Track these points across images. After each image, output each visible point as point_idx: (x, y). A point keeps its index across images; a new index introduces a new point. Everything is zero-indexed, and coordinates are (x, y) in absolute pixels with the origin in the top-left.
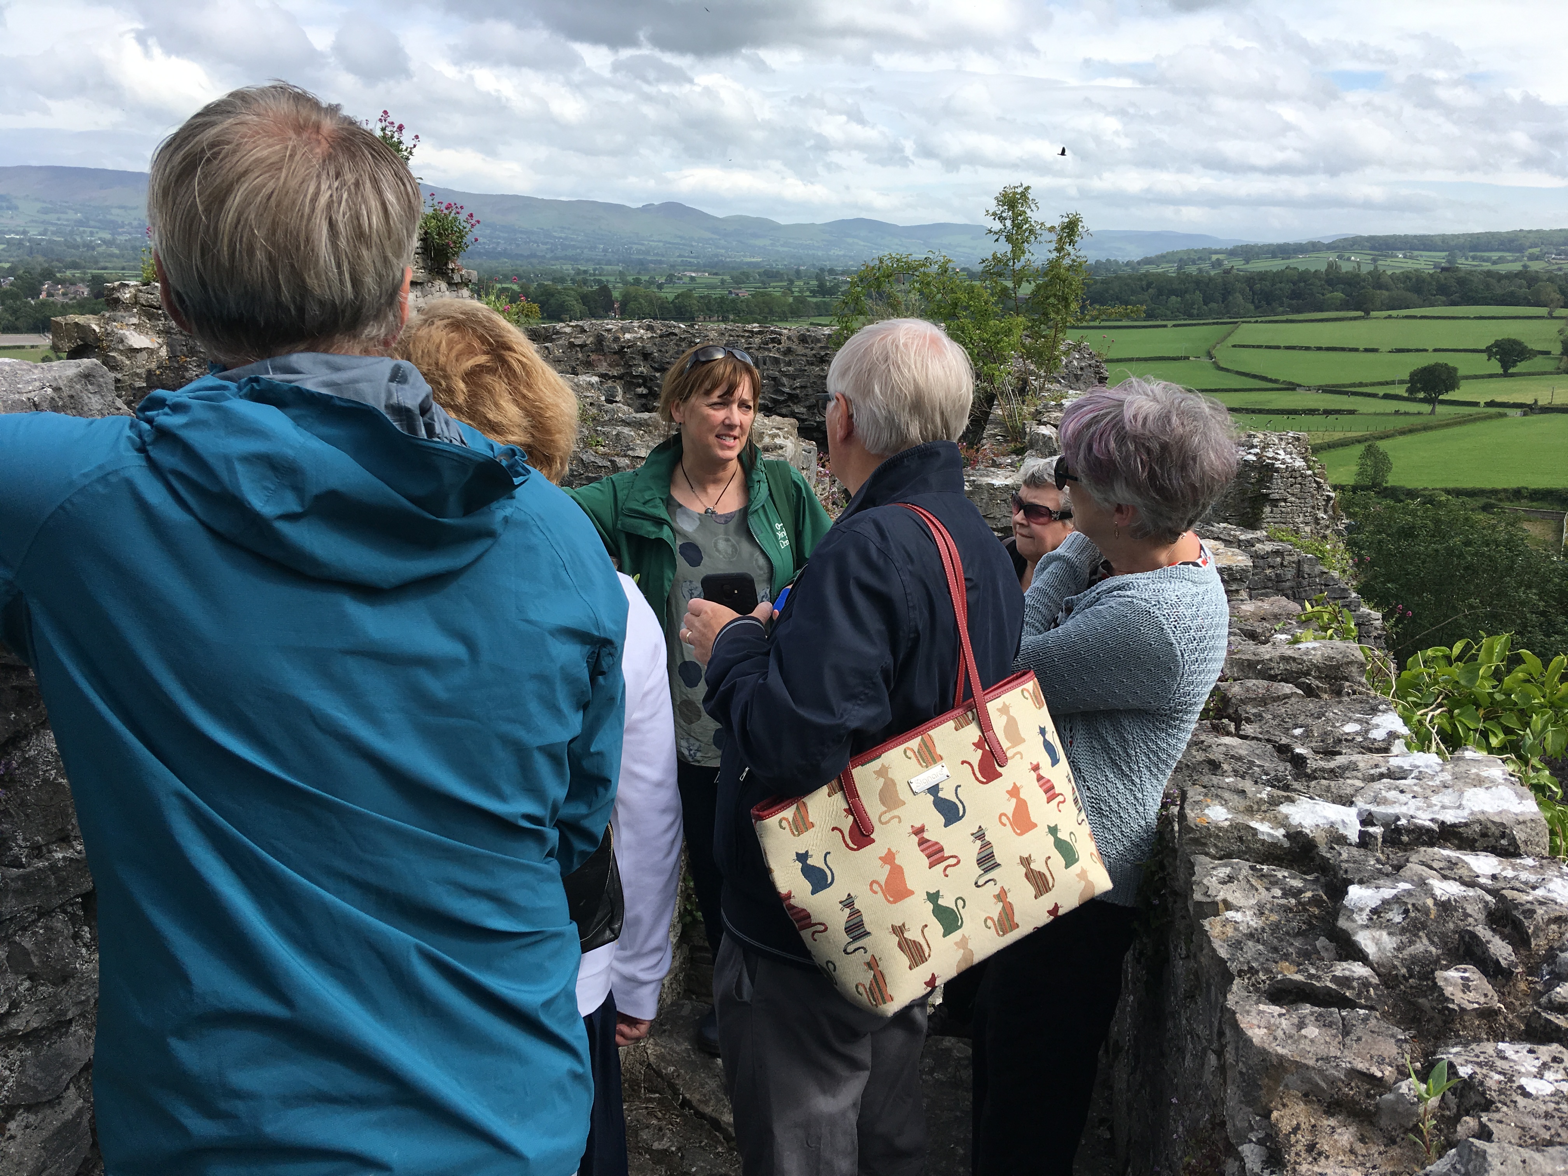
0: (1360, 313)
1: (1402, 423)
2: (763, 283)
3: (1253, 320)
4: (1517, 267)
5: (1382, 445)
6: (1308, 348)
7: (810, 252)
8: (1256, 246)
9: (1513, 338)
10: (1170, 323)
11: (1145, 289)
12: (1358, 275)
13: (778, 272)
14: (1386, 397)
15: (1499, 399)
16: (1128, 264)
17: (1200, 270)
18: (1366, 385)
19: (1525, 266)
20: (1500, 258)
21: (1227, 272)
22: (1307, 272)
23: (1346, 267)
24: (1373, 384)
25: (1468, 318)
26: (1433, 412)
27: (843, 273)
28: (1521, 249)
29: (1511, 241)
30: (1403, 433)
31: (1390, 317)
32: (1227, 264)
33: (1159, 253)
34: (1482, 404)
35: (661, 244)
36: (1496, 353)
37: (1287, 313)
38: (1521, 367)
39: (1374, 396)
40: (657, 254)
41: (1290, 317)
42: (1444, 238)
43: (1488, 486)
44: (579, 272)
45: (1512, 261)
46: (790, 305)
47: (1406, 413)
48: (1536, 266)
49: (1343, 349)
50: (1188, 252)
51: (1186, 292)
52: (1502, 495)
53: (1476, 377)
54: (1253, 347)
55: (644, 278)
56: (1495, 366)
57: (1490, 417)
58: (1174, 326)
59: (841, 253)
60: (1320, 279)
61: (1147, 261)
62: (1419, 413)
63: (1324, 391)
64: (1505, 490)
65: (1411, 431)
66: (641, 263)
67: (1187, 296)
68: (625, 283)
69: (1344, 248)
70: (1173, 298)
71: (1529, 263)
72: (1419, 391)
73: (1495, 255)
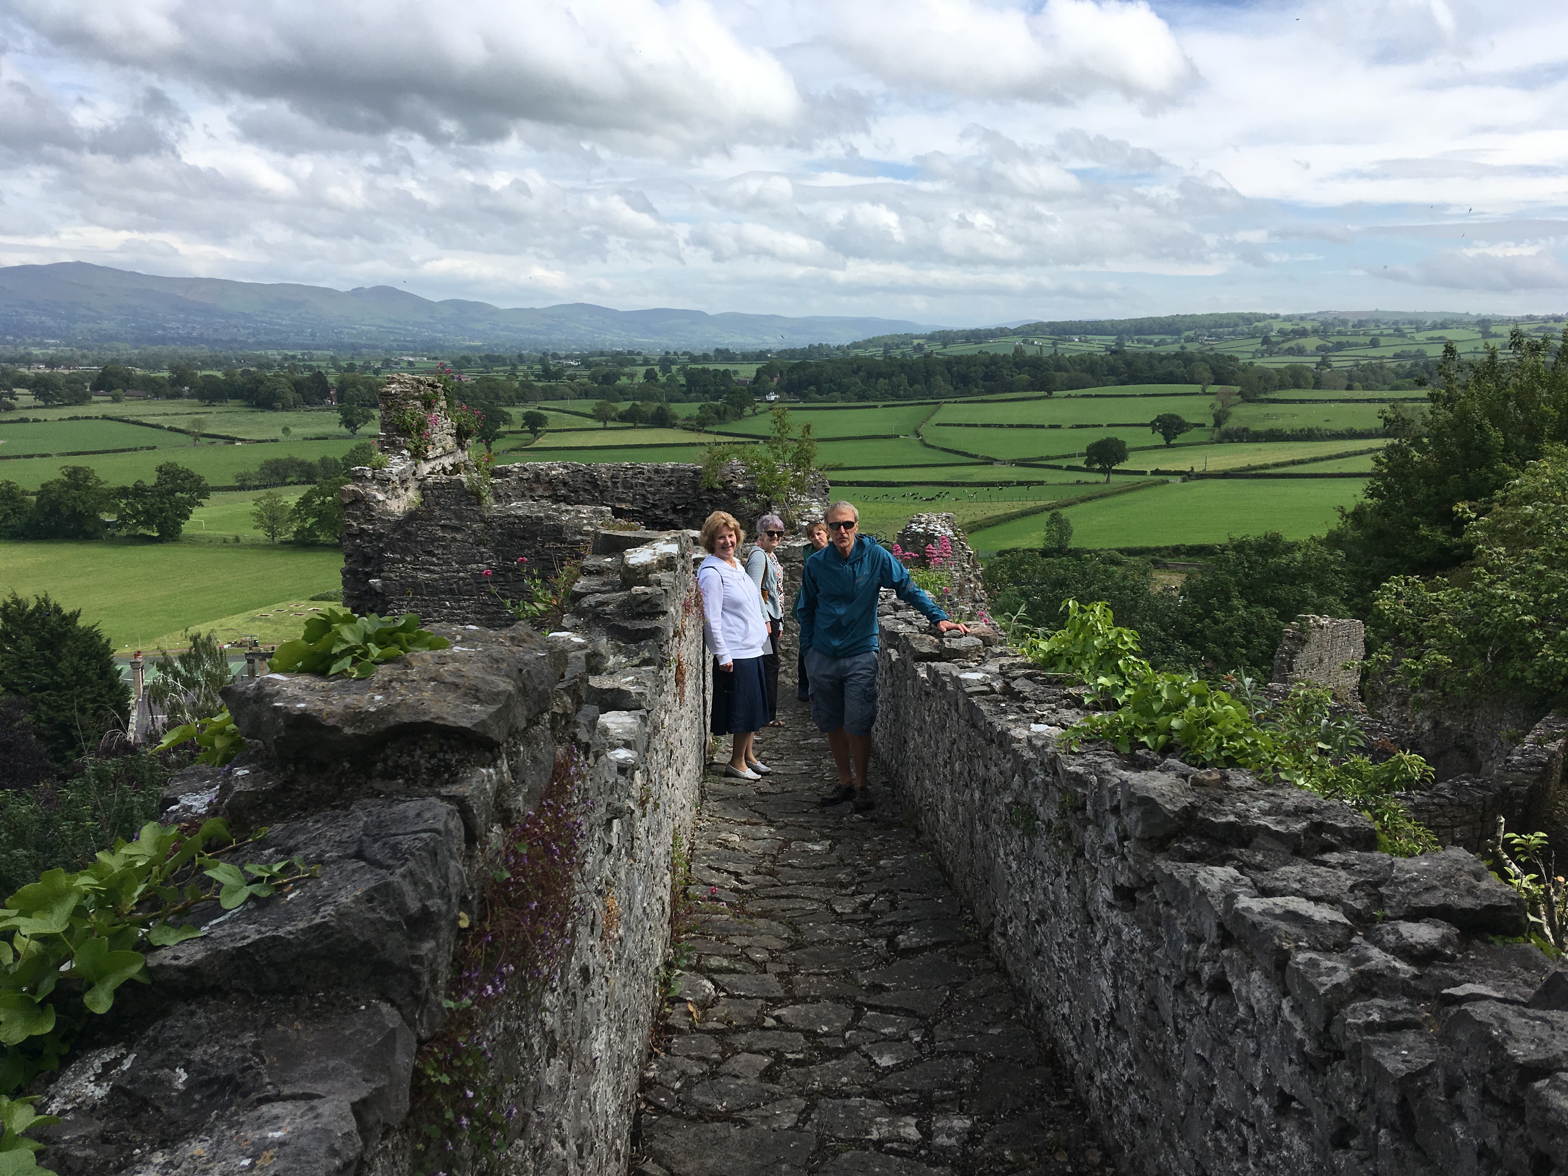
0: (1043, 393)
1: (1083, 491)
2: (485, 367)
3: (953, 400)
4: (1175, 348)
5: (1065, 513)
6: (1001, 426)
7: (532, 336)
8: (951, 331)
9: (1171, 413)
10: (880, 404)
11: (855, 372)
12: (1040, 359)
13: (499, 357)
14: (1070, 468)
15: (1161, 469)
16: (838, 348)
17: (904, 354)
18: (1052, 458)
19: (1183, 348)
20: (1161, 340)
21: (928, 356)
22: (996, 356)
23: (1030, 351)
24: (1058, 458)
25: (1134, 396)
26: (1108, 481)
27: (567, 357)
28: (1178, 332)
29: (1170, 325)
30: (1083, 500)
31: (1069, 396)
32: (927, 349)
33: (866, 338)
34: (1149, 472)
35: (374, 328)
36: (1159, 427)
37: (982, 394)
38: (1180, 439)
39: (1059, 468)
40: (370, 338)
41: (985, 397)
42: (1113, 323)
43: (1152, 545)
44: (286, 358)
45: (1173, 343)
46: (516, 390)
47: (1086, 483)
48: (1191, 347)
49: (1031, 426)
50: (891, 337)
51: (892, 375)
52: (1164, 553)
53: (1143, 449)
54: (954, 425)
55: (359, 363)
56: (1159, 439)
57: (1155, 484)
58: (884, 406)
59: (563, 337)
60: (1009, 363)
61: (856, 345)
62: (1097, 483)
63: (1017, 465)
64: (1167, 548)
65: (1090, 499)
66: (353, 347)
67: (894, 379)
68: (338, 368)
69: (1027, 333)
70: (881, 380)
71: (1186, 345)
72: (1095, 463)
73: (1156, 338)
